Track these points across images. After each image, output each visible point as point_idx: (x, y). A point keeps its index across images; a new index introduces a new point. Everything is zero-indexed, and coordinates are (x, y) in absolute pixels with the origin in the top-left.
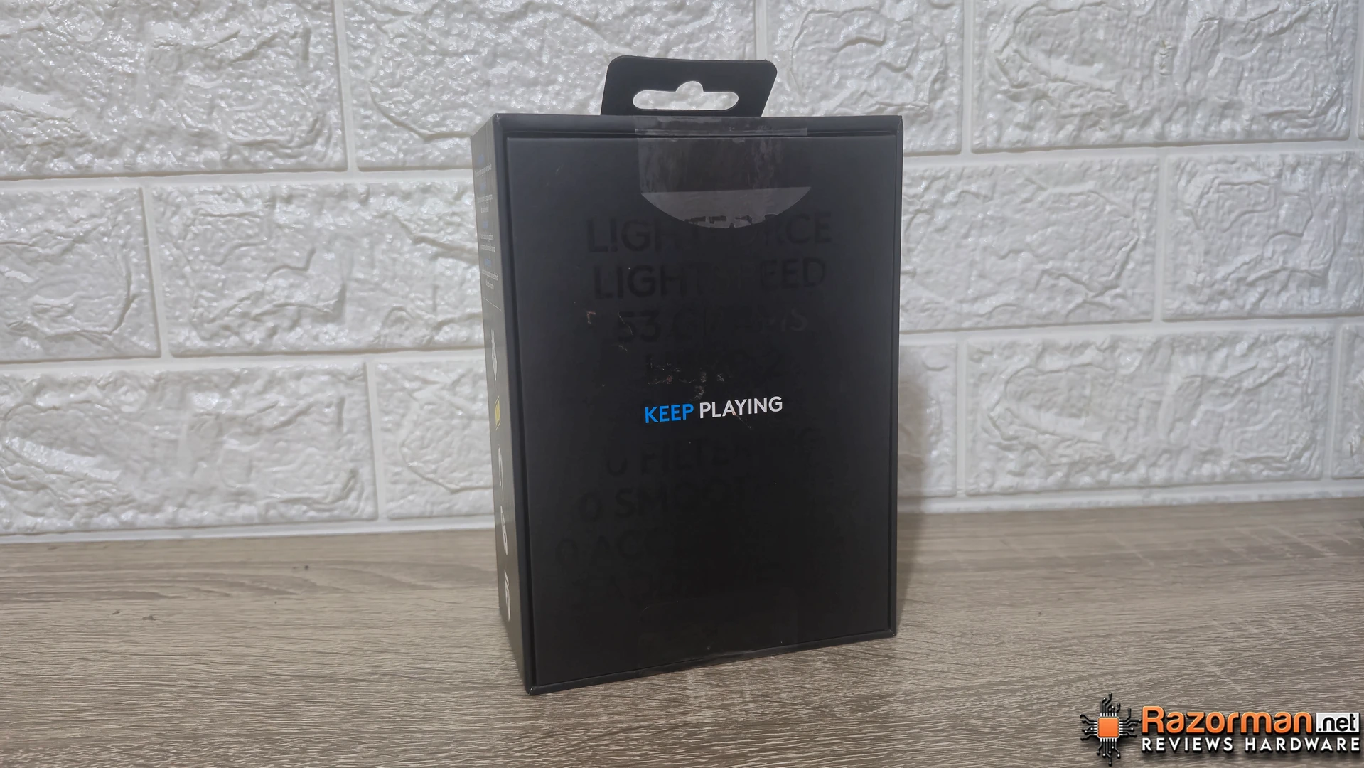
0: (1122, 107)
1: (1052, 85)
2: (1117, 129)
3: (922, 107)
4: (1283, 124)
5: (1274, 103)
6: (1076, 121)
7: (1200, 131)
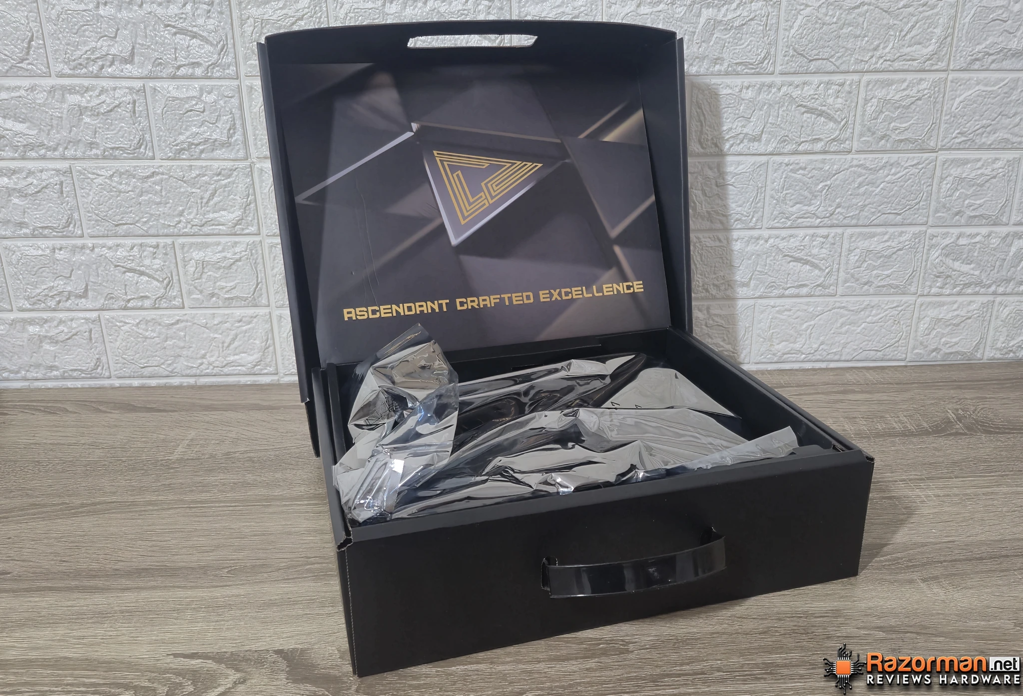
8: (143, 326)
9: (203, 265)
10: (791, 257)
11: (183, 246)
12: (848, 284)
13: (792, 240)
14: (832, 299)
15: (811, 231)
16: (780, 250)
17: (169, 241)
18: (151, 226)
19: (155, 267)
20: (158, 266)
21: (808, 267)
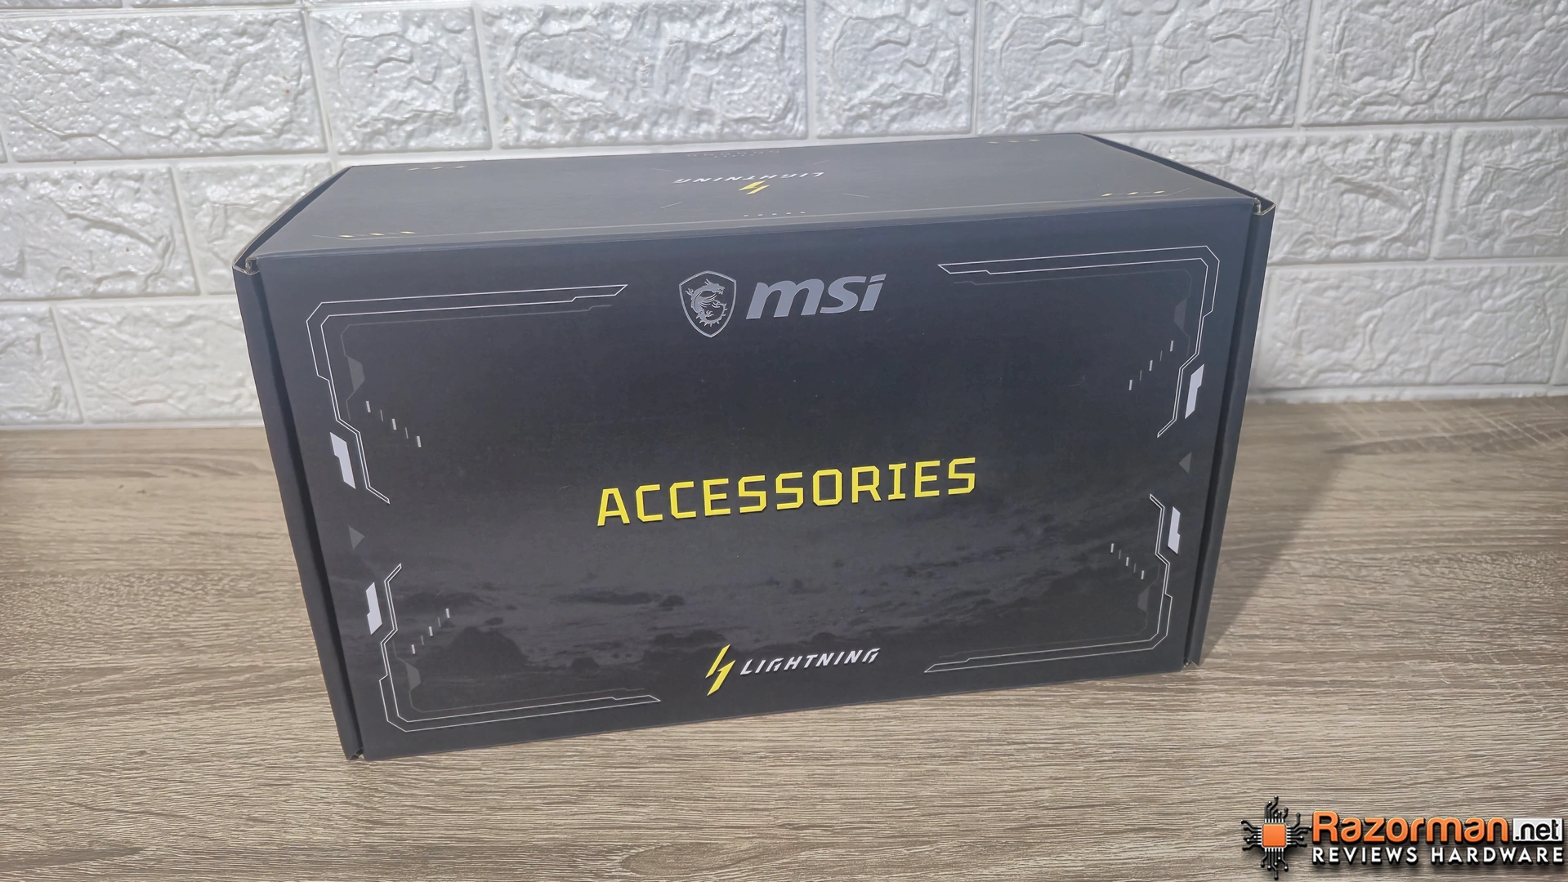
0: (612, 115)
1: (554, 97)
2: (612, 132)
3: (450, 114)
4: (751, 127)
5: (738, 110)
6: (578, 125)
7: (682, 134)
8: (126, 328)
9: (226, 211)
10: (1348, 182)
11: (187, 176)
12: (1451, 237)
13: (1351, 149)
14: (1419, 267)
15: (1388, 132)
16: (1328, 169)
17: (161, 166)
18: (127, 139)
19: (139, 217)
20: (145, 215)
21: (1378, 203)
